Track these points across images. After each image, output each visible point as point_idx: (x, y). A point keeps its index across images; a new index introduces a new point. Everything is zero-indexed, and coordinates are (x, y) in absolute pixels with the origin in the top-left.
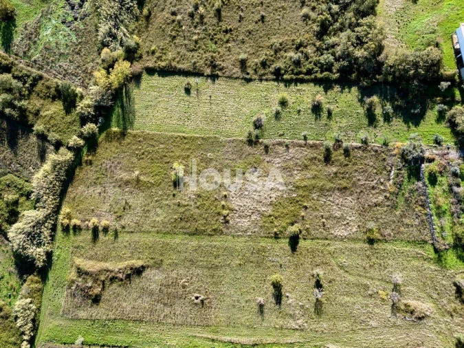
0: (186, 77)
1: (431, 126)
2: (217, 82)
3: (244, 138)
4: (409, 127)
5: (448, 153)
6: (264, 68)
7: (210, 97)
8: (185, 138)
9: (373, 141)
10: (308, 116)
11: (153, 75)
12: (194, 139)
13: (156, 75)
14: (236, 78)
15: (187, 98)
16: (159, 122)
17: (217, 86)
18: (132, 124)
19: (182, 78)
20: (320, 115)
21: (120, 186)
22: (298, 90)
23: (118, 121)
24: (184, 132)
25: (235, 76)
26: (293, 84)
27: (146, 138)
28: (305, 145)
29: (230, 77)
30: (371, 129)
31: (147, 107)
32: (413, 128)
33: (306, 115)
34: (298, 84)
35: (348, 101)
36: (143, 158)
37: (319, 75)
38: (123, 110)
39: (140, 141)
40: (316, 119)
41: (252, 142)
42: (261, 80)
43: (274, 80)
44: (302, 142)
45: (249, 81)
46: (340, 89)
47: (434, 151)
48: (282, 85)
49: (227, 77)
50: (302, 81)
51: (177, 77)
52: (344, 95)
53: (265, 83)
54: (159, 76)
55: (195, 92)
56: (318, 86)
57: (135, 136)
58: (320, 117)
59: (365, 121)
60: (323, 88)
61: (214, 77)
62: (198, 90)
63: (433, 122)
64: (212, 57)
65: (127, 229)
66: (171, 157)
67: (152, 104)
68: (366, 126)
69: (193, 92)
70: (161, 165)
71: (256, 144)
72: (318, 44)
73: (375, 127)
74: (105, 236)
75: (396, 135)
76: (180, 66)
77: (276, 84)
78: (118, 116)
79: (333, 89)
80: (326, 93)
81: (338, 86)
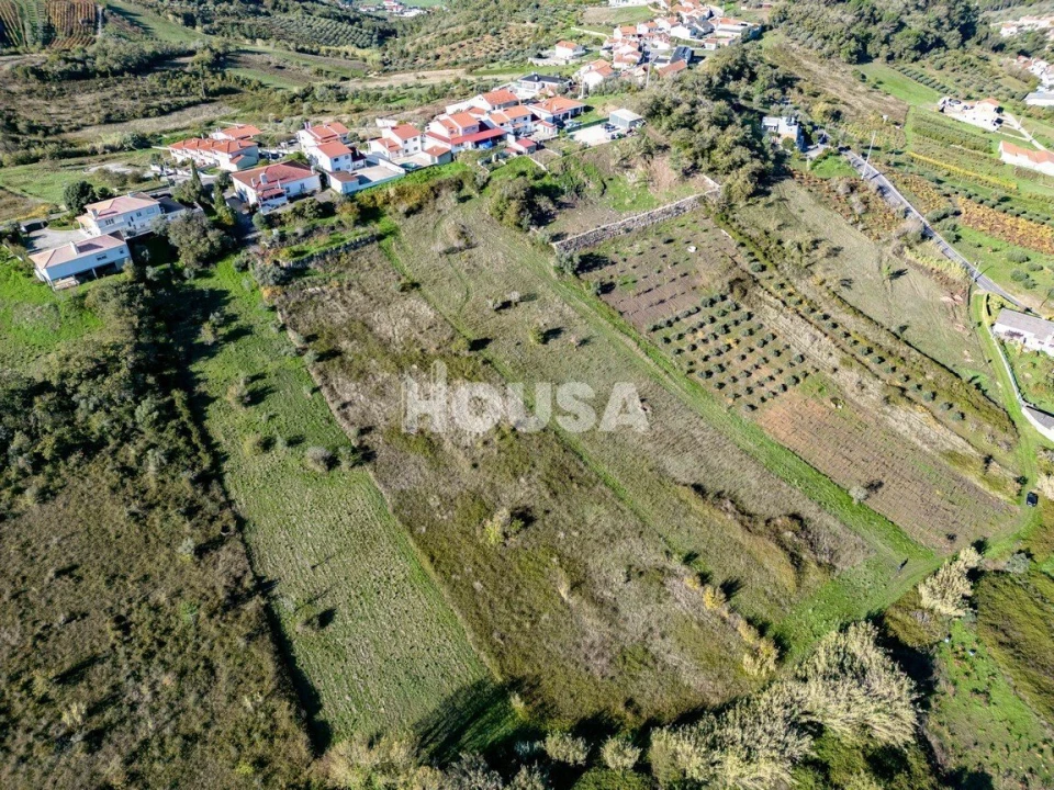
0: (290, 642)
1: (221, 279)
2: (271, 575)
3: (368, 471)
4: (233, 298)
5: (256, 253)
6: (200, 507)
7: (313, 567)
8: (432, 559)
9: (275, 321)
10: (273, 403)
11: (324, 724)
12: (423, 543)
13: (321, 716)
14: (246, 545)
15: (343, 610)
16: (435, 628)
17: (281, 568)
18: (479, 685)
19: (299, 649)
20: (263, 390)
21: (615, 610)
22: (227, 437)
23: (496, 721)
24: (421, 569)
25: (241, 548)
26: (218, 449)
27: (484, 630)
28: (326, 385)
29: (249, 555)
30: (256, 330)
31: (416, 680)
32: (232, 294)
33: (272, 406)
34: (214, 442)
35: (220, 366)
36: (530, 608)
37: (185, 415)
38: (462, 731)
39: (503, 638)
40: (273, 392)
41: (365, 455)
42: (230, 503)
43: (221, 481)
44: (325, 391)
45: (241, 523)
46: (201, 384)
47: (260, 264)
48: (226, 466)
49: (251, 564)
50: (206, 437)
51: (301, 663)
52: (210, 376)
53: (233, 492)
54: (320, 707)
55: (319, 602)
56: (207, 414)
57: (500, 656)
58: (266, 388)
59: (246, 339)
60: (207, 405)
61: (264, 586)
62: (310, 602)
63: (213, 279)
64: (211, 616)
65: (665, 546)
66: (486, 557)
67: (400, 673)
68: (254, 336)
69: (322, 606)
70: (516, 566)
71: (367, 448)
72: (112, 443)
74: (711, 573)
75: (253, 304)
76: (270, 667)
77: (227, 477)
78: (481, 730)
79: (206, 392)
80: (217, 397)
81: (197, 388)
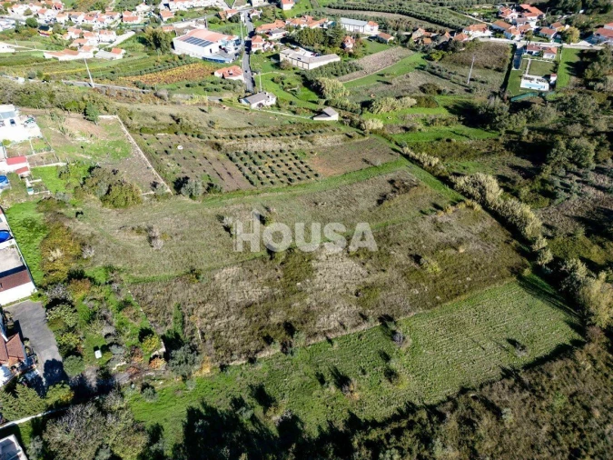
1: (167, 417)
4: (204, 404)
5: (131, 377)
6: (463, 418)
7: (484, 349)
9: (243, 368)
14: (482, 386)
20: (336, 377)
22: (389, 404)
25: (487, 389)
26: (404, 410)
28: (324, 334)
29: (491, 383)
30: (255, 383)
32: (196, 405)
34: (396, 412)
35: (310, 411)
40: (336, 370)
42: (450, 399)
43: (435, 406)
44: (332, 336)
46: (336, 425)
47: (152, 374)
48: (418, 403)
49: (494, 382)
50: (395, 418)
52: (324, 419)
53: (441, 398)
56: (370, 419)
58: (332, 374)
59: (269, 390)
60: (360, 420)
63: (165, 425)
67: (530, 313)
68: (264, 383)
69: (507, 345)
73: (251, 386)
75: (215, 386)
77: (427, 402)
79: (344, 421)
80: (349, 412)
81: (341, 429)
